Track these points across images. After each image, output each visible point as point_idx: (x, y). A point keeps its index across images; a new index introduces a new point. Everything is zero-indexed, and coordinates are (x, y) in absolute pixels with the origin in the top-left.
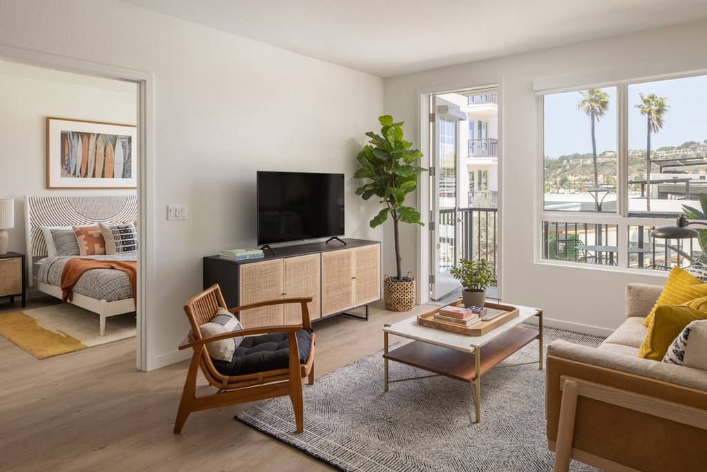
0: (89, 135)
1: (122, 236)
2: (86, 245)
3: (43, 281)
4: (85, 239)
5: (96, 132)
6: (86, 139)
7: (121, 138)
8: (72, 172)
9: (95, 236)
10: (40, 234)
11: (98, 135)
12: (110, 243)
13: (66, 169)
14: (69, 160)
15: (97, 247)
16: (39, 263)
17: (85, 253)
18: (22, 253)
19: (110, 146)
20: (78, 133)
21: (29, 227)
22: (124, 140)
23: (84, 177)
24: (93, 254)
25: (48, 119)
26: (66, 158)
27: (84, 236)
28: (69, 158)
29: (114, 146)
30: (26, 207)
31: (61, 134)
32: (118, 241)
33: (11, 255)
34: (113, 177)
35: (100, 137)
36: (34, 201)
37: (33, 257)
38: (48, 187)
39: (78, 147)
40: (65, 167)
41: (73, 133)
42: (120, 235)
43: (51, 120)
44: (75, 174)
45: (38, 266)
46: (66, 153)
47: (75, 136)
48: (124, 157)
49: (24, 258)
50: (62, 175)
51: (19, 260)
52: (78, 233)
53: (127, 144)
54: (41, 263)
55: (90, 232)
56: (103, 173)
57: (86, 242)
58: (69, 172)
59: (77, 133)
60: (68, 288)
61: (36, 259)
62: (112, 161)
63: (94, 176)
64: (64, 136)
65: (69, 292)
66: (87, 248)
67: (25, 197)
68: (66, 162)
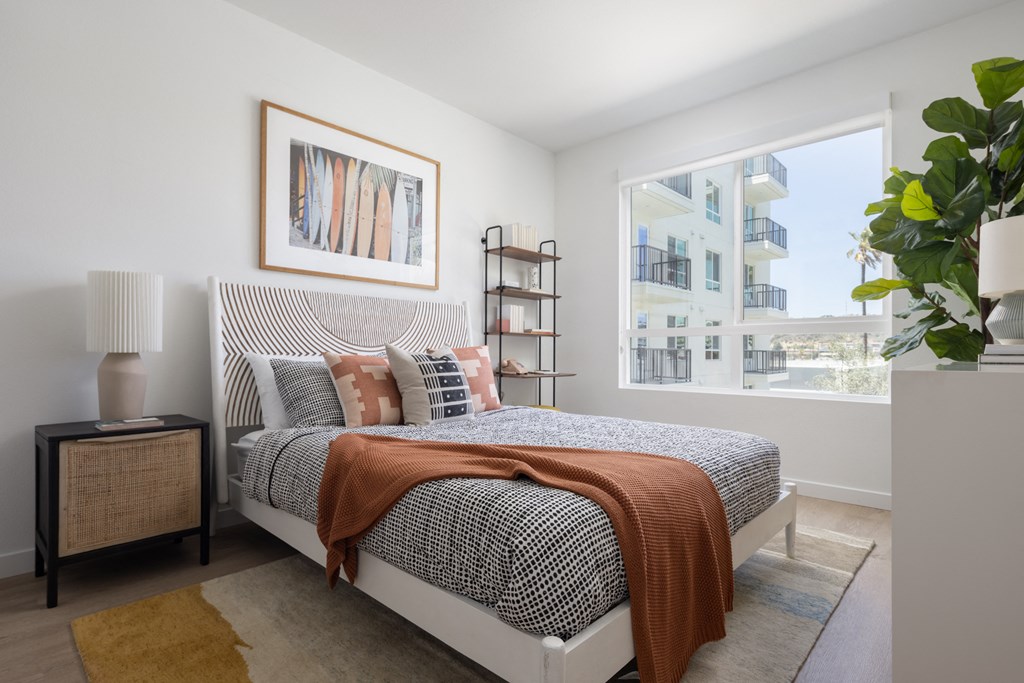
0: (346, 160)
1: (442, 379)
2: (360, 400)
3: (256, 496)
4: (355, 385)
5: (360, 157)
6: (340, 169)
7: (405, 180)
8: (313, 236)
9: (376, 377)
10: (245, 372)
11: (364, 164)
12: (418, 395)
13: (301, 228)
14: (305, 207)
15: (384, 404)
16: (241, 444)
17: (359, 419)
18: (202, 418)
19: (385, 192)
20: (326, 153)
21: (220, 354)
22: (411, 186)
23: (336, 252)
24: (377, 422)
25: (264, 105)
26: (301, 203)
27: (351, 377)
28: (306, 203)
29: (392, 193)
30: (214, 305)
31: (292, 146)
32: (434, 390)
33: (174, 423)
34: (390, 260)
35: (367, 169)
36: (232, 293)
37: (228, 429)
38: (261, 264)
39: (324, 181)
40: (297, 224)
41: (316, 149)
42: (437, 375)
43: (269, 109)
44: (317, 241)
45: (242, 452)
46: (301, 192)
47: (320, 158)
48: (410, 220)
49: (205, 429)
50: (292, 241)
51: (192, 437)
52: (339, 369)
53: (414, 193)
54: (251, 446)
55: (365, 369)
56: (372, 248)
57: (358, 393)
58: (307, 237)
59: (323, 150)
60: (347, 540)
61: (235, 433)
62: (388, 226)
63: (354, 252)
64: (297, 152)
65: (347, 550)
66: (362, 407)
67: (210, 280)
68: (301, 212)
